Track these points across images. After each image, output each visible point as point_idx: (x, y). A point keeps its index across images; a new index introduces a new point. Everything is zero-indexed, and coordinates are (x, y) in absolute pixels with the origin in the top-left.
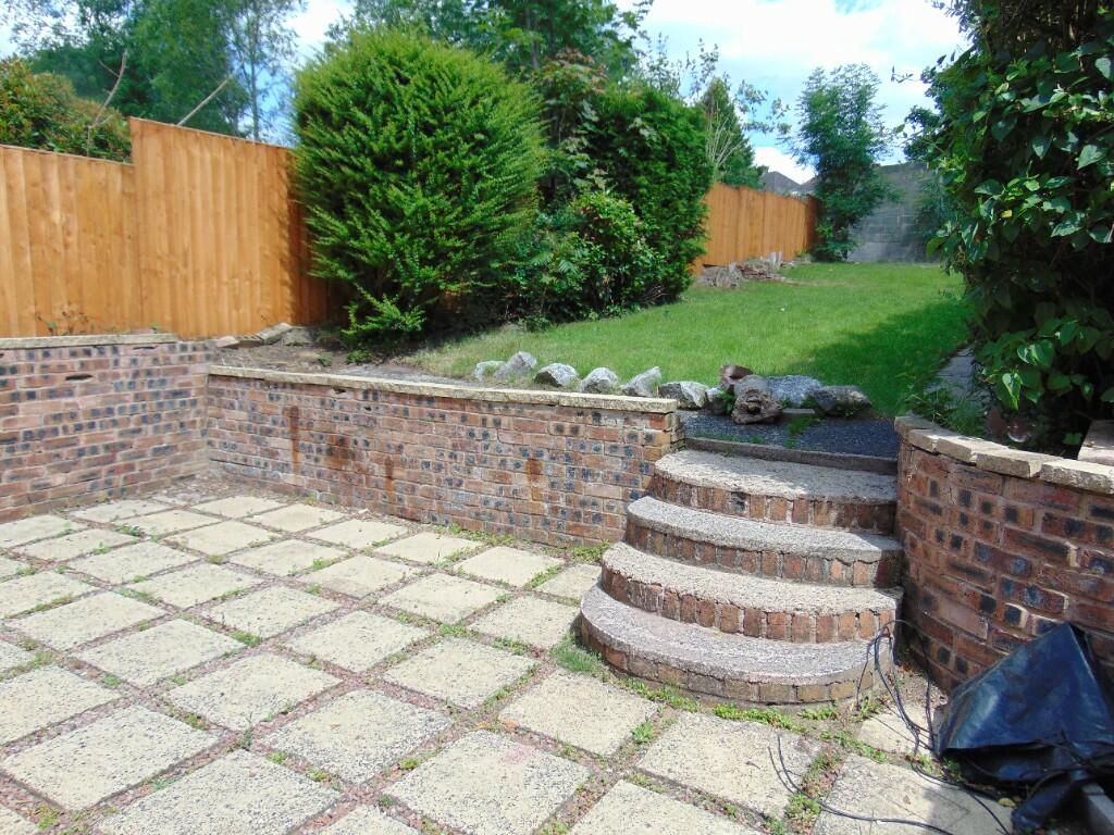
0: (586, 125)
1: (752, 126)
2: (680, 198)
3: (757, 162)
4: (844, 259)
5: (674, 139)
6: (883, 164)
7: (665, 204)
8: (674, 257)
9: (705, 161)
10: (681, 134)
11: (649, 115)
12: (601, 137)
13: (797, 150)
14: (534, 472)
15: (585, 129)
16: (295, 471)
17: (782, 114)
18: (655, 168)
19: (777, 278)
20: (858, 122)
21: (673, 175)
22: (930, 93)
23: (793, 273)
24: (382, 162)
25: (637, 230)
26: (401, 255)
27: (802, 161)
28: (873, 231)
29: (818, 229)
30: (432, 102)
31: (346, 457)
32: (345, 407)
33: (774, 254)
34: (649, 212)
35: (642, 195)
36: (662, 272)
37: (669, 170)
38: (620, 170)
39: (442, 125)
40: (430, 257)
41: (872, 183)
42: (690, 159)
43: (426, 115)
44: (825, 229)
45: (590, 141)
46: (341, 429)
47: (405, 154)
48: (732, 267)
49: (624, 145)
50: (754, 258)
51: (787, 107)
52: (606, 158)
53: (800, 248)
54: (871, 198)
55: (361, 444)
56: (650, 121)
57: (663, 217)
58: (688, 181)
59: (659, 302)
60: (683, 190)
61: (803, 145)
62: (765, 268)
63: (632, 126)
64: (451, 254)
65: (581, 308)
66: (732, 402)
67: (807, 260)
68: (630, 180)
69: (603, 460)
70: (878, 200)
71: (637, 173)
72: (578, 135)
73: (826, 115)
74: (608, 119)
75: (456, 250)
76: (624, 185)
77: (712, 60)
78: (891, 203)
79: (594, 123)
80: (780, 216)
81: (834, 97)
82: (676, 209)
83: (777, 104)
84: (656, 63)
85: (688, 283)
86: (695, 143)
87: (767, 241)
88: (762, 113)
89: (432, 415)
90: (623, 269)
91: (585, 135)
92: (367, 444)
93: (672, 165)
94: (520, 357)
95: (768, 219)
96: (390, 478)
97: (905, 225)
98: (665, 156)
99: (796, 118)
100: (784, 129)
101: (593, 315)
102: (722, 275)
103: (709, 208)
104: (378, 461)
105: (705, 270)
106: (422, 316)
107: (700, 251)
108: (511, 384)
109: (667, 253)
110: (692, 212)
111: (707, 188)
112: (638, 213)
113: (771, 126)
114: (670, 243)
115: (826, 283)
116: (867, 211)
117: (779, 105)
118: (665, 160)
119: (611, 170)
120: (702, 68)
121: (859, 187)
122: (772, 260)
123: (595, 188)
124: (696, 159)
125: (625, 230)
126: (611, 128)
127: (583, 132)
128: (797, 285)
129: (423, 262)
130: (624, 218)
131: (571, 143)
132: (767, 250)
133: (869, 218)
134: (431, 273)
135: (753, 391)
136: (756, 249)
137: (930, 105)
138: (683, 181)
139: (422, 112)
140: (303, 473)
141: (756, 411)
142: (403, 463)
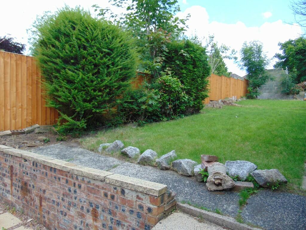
0: (164, 53)
1: (226, 57)
2: (199, 78)
3: (229, 71)
4: (256, 98)
5: (196, 57)
6: (268, 69)
7: (193, 80)
8: (197, 98)
9: (207, 65)
10: (198, 56)
11: (186, 49)
12: (170, 57)
13: (240, 65)
14: (95, 216)
15: (164, 54)
16: (11, 194)
17: (235, 54)
18: (189, 67)
19: (235, 104)
20: (259, 57)
21: (195, 70)
22: (281, 49)
23: (240, 103)
24: (66, 61)
25: (182, 88)
26: (74, 98)
27: (242, 68)
28: (266, 89)
29: (248, 89)
30: (86, 37)
31: (27, 192)
32: (27, 169)
33: (234, 97)
34: (186, 82)
35: (184, 77)
36: (192, 103)
37: (194, 68)
38: (176, 68)
39: (91, 46)
40: (88, 99)
41: (265, 75)
42: (202, 64)
43: (84, 42)
44: (250, 89)
45: (166, 58)
46: (26, 178)
47: (76, 58)
48: (220, 101)
49: (178, 60)
50: (227, 98)
51: (237, 51)
52: (172, 64)
53: (242, 95)
54: (265, 79)
55: (32, 186)
56: (187, 51)
57: (192, 84)
58: (201, 72)
59: (192, 113)
60: (199, 75)
61: (242, 63)
62: (231, 102)
63: (180, 53)
64: (97, 98)
65: (161, 117)
66: (207, 176)
67: (244, 99)
68: (180, 71)
69: (126, 217)
70: (267, 80)
71: (182, 69)
72: (161, 56)
73: (249, 55)
74: (172, 51)
75: (99, 96)
76: (177, 73)
77: (212, 38)
78: (271, 81)
79: (167, 52)
80: (235, 85)
81: (250, 49)
82: (197, 82)
83: (233, 51)
84: (194, 38)
85: (202, 107)
86: (203, 59)
87: (231, 93)
88: (228, 53)
89: (55, 178)
90: (177, 102)
91: (164, 57)
92: (34, 187)
93: (195, 66)
94: (116, 143)
95: (231, 86)
96: (41, 205)
97: (276, 88)
98: (192, 63)
99: (240, 56)
100: (236, 58)
101: (165, 119)
102: (216, 104)
103: (209, 81)
104: (37, 196)
105: (211, 102)
106: (85, 123)
107: (207, 96)
108: (111, 155)
109: (194, 97)
110: (203, 82)
111: (209, 74)
112: (182, 82)
113: (231, 57)
114: (195, 93)
115: (251, 106)
116: (263, 84)
117: (234, 51)
118: (192, 64)
119: (173, 68)
120: (209, 40)
121: (260, 76)
122: (233, 99)
123: (167, 74)
124: (204, 65)
125: (177, 89)
126: (173, 54)
127: (163, 55)
128: (241, 107)
129: (85, 101)
130: (176, 85)
131: (158, 59)
132: (231, 95)
133: (264, 85)
134: (88, 105)
135: (217, 173)
136: (228, 95)
137: (281, 52)
138: (200, 72)
139: (82, 41)
140: (14, 196)
141: (219, 184)
142: (45, 199)
